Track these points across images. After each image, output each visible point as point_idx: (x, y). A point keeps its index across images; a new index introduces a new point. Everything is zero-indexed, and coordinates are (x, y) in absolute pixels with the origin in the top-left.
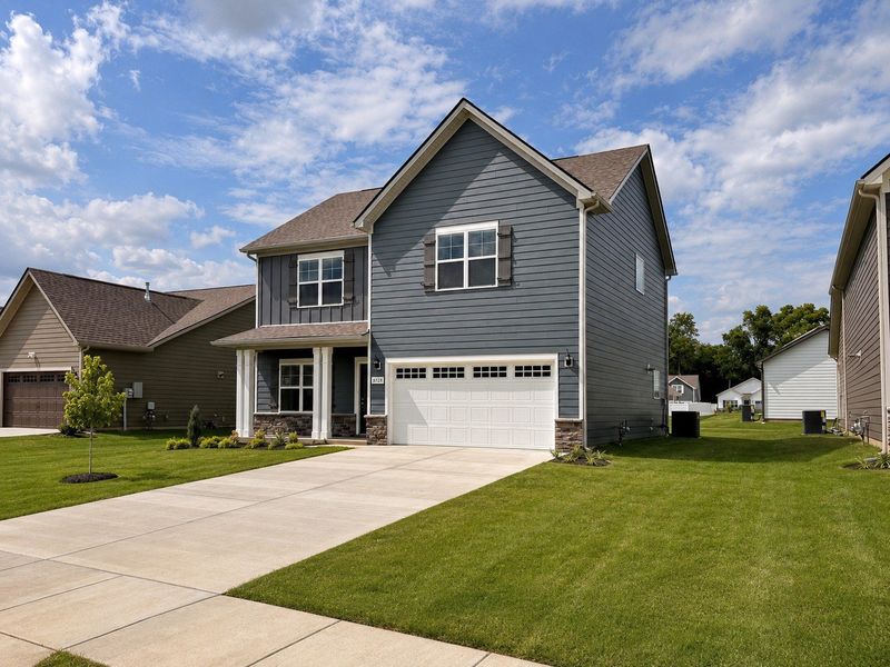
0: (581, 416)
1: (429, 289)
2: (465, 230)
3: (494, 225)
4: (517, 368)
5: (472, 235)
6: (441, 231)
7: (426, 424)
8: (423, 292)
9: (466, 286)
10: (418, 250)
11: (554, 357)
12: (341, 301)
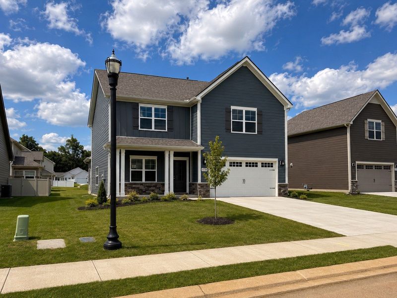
8: (225, 132)
11: (277, 160)
12: (166, 129)
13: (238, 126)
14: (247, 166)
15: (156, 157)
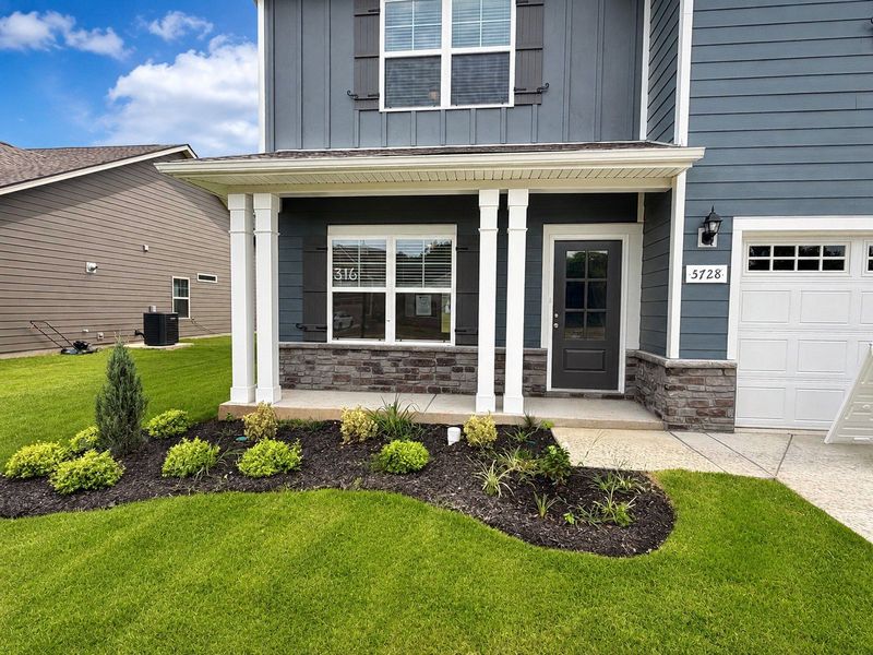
12: (506, 99)
15: (454, 228)
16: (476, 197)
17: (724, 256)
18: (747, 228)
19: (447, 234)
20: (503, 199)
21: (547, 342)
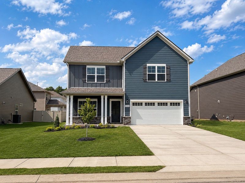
0: (190, 116)
1: (145, 81)
2: (156, 65)
3: (165, 65)
4: (171, 103)
5: (158, 67)
6: (148, 65)
7: (142, 119)
8: (143, 81)
9: (156, 80)
10: (141, 69)
11: (182, 101)
12: (104, 82)
13: (152, 77)
14: (158, 105)
15: (97, 99)
16: (101, 96)
17: (129, 104)
18: (132, 101)
19: (96, 100)
20: (104, 96)
21: (110, 115)
